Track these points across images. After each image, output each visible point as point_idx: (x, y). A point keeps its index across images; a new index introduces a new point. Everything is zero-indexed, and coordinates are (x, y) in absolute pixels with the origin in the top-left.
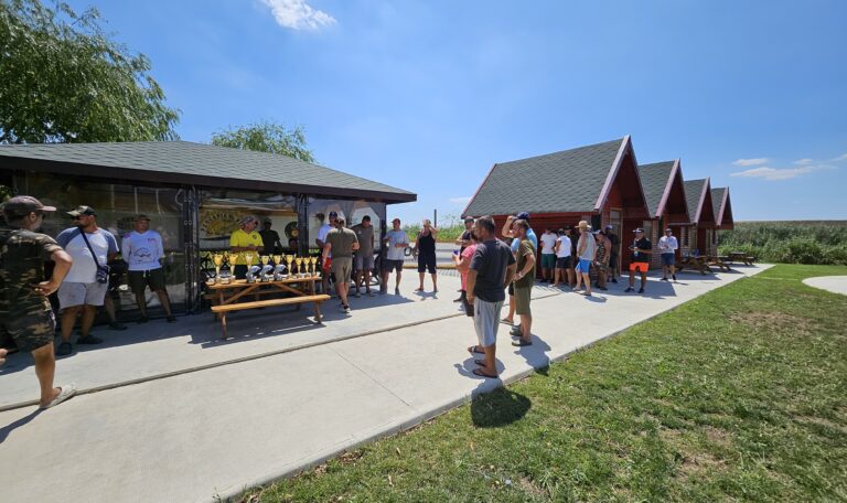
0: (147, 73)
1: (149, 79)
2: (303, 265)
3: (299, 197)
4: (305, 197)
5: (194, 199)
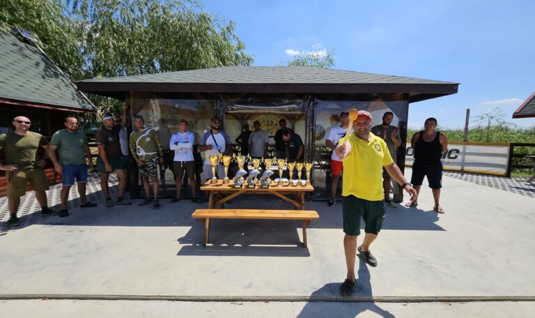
0: (233, 33)
1: (234, 36)
2: (295, 171)
3: (307, 99)
4: (312, 100)
5: (221, 106)
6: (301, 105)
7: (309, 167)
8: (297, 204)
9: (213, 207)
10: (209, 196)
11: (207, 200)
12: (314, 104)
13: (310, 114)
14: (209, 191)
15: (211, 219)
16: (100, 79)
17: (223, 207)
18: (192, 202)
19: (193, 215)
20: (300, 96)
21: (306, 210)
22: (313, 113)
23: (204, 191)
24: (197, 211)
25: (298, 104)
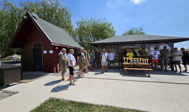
0: (112, 25)
1: (112, 26)
2: (144, 61)
3: (143, 44)
5: (120, 47)
7: (148, 60)
22: (144, 47)
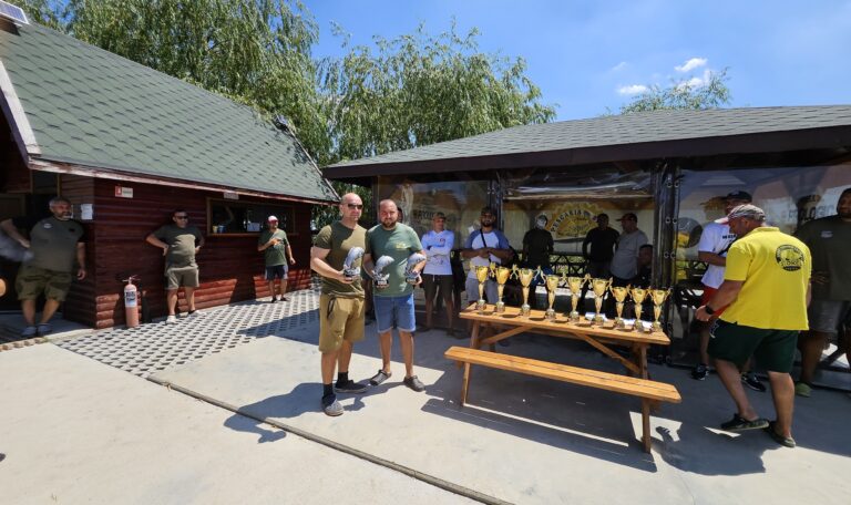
3: (660, 170)
4: (671, 170)
5: (498, 189)
6: (647, 182)
8: (630, 366)
9: (478, 347)
10: (472, 329)
11: (469, 335)
12: (674, 179)
13: (664, 197)
14: (473, 321)
15: (473, 365)
16: (346, 162)
17: (492, 349)
18: (448, 334)
19: (447, 353)
20: (646, 165)
21: (650, 379)
22: (673, 195)
23: (466, 321)
24: (452, 348)
25: (639, 180)
